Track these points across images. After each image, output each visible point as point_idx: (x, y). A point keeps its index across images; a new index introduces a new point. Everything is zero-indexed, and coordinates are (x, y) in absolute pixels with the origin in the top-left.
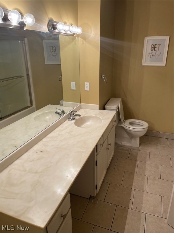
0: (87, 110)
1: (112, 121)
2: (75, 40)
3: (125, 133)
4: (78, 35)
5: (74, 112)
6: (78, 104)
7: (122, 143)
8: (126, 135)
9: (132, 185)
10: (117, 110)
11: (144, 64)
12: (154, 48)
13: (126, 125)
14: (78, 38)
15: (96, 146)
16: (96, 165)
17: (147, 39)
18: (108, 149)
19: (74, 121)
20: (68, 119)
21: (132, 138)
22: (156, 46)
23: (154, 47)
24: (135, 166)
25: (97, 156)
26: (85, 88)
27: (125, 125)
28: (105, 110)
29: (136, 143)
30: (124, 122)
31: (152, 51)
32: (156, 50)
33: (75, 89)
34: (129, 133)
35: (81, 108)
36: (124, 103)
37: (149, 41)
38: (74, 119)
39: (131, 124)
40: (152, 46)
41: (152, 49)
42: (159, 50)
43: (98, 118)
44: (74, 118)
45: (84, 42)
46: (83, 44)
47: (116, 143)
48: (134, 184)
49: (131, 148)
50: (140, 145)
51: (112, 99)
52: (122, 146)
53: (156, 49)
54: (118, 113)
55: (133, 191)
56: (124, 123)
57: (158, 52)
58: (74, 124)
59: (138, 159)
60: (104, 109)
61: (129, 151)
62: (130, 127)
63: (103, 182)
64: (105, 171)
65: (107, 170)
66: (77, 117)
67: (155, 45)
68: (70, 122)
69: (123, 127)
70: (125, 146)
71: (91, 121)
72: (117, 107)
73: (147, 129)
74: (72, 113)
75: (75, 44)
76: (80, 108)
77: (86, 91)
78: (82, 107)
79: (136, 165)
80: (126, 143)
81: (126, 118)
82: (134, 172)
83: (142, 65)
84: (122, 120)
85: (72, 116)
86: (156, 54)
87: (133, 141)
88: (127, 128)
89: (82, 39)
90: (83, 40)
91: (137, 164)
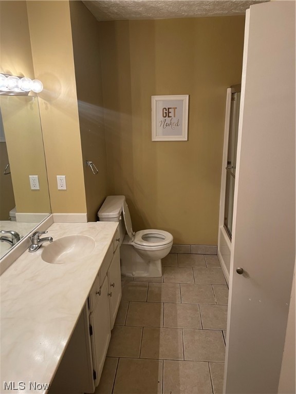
0: (66, 224)
1: (112, 241)
2: (31, 102)
3: (137, 254)
4: (36, 94)
5: (40, 234)
6: (46, 216)
7: (134, 273)
8: (139, 259)
9: (158, 352)
10: (121, 219)
11: (155, 139)
12: (167, 113)
13: (138, 242)
14: (36, 98)
15: (88, 299)
16: (91, 333)
17: (155, 99)
18: (110, 295)
19: (40, 252)
20: (28, 250)
21: (149, 262)
22: (170, 111)
23: (167, 111)
24: (160, 314)
25: (92, 316)
26: (58, 185)
27: (136, 241)
28: (99, 221)
29: (156, 270)
30: (134, 236)
31: (165, 118)
32: (171, 117)
33: (38, 188)
34: (143, 254)
35: (53, 223)
36: (130, 204)
37: (159, 102)
38: (40, 247)
39: (146, 238)
40: (165, 110)
41: (165, 115)
42: (175, 116)
43: (87, 238)
44: (39, 245)
45: (49, 105)
46: (47, 108)
47: (123, 276)
48: (161, 349)
49: (150, 281)
50: (163, 273)
51: (109, 198)
52: (133, 279)
53: (170, 115)
54: (122, 223)
55: (160, 364)
56: (133, 239)
57: (175, 120)
58: (40, 257)
59: (163, 299)
60: (97, 219)
61: (146, 287)
62: (144, 244)
63: (107, 357)
64: (109, 336)
65: (112, 332)
66: (45, 244)
67: (169, 108)
68: (32, 254)
69: (132, 246)
70: (138, 278)
71: (74, 245)
72: (120, 212)
73: (171, 244)
74: (36, 237)
75: (32, 108)
76: (51, 222)
77: (59, 190)
78: (55, 221)
79: (160, 311)
80: (140, 273)
81: (136, 229)
82: (160, 325)
83: (153, 140)
84: (130, 234)
85: (35, 241)
86: (173, 122)
87: (151, 267)
88: (140, 247)
89: (43, 101)
90: (46, 102)
91: (162, 310)
